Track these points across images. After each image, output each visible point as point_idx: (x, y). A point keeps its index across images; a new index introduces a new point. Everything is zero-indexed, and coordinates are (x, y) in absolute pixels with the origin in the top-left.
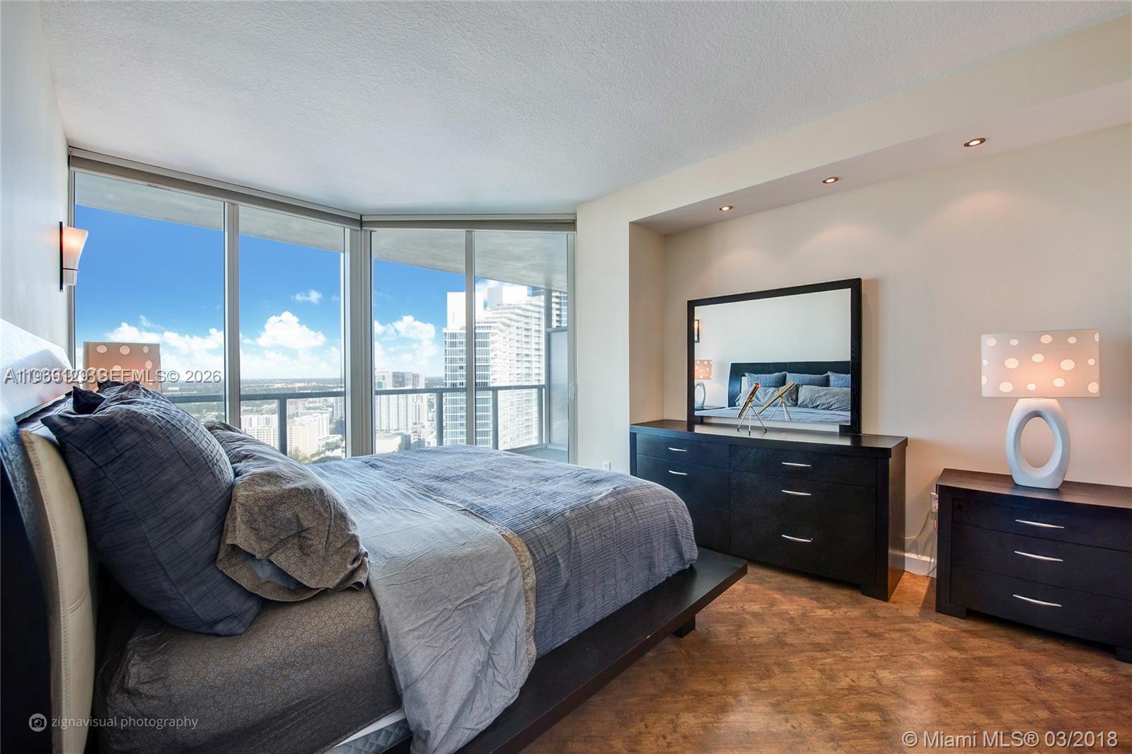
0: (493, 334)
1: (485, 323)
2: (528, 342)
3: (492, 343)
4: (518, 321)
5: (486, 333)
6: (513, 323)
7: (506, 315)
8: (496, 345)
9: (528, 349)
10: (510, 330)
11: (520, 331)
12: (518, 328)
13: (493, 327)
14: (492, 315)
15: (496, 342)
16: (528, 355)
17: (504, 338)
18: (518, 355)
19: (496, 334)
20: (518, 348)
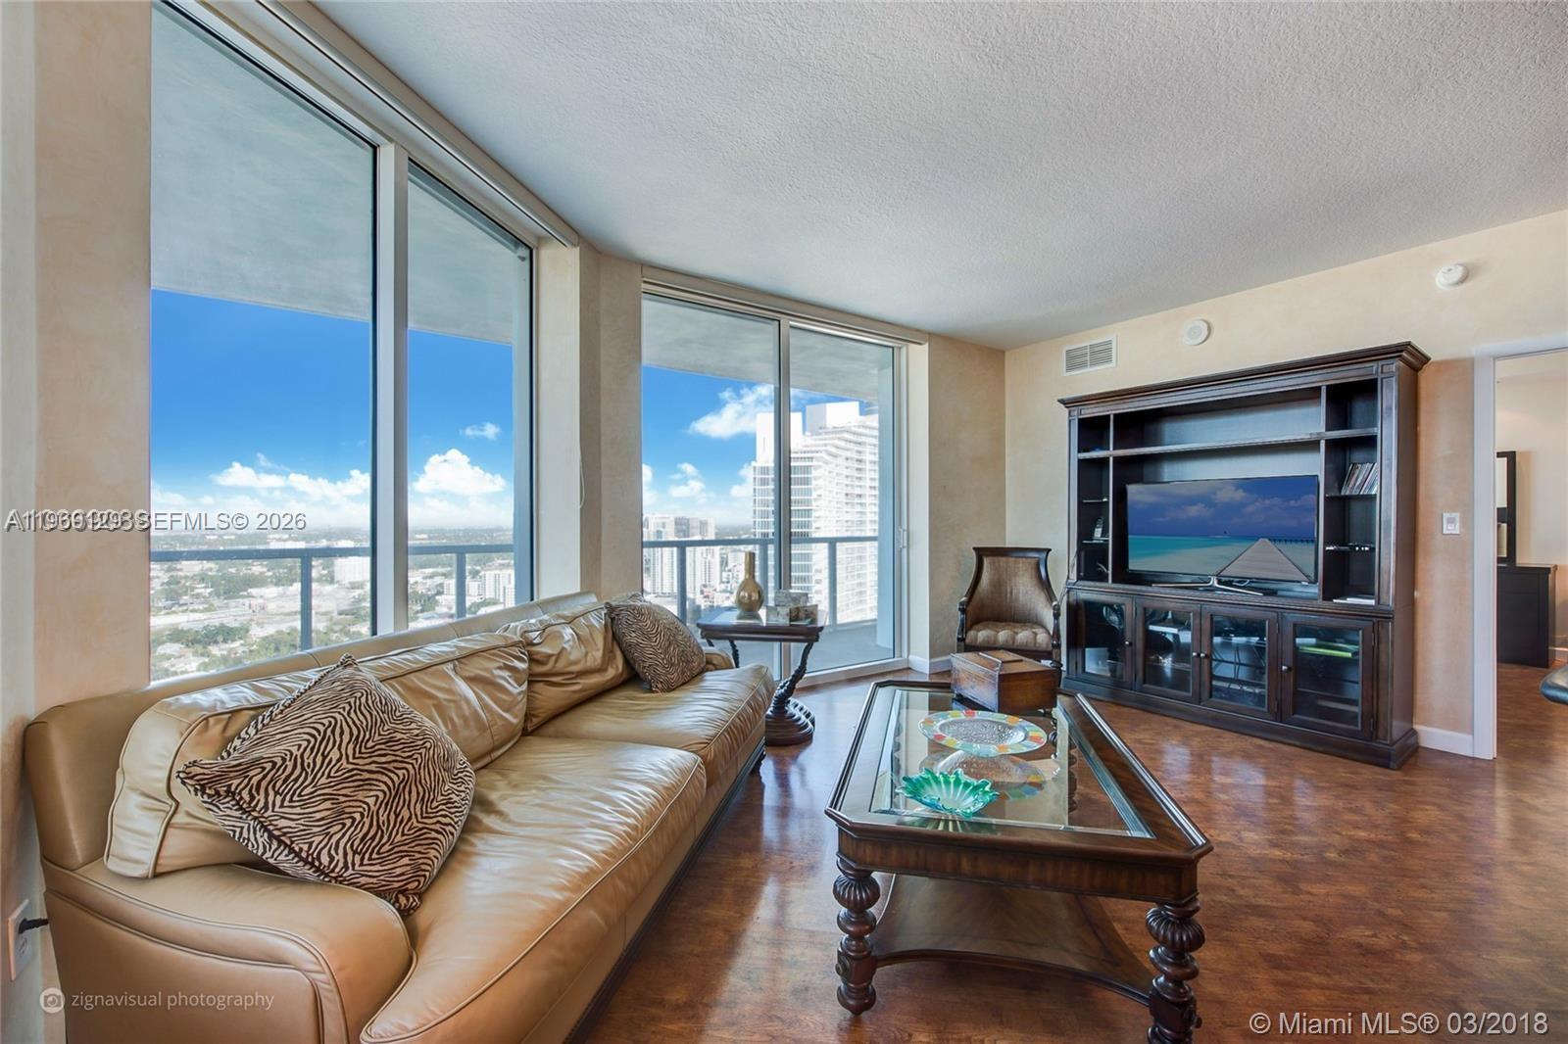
0: (817, 468)
1: (805, 452)
2: (860, 478)
3: (816, 478)
4: (847, 450)
5: (808, 467)
6: (839, 452)
7: (830, 442)
8: (820, 482)
9: (861, 486)
10: (839, 461)
11: (849, 463)
12: (847, 459)
13: (816, 458)
14: (814, 443)
15: (820, 477)
16: (860, 496)
17: (830, 472)
18: (847, 495)
19: (820, 467)
20: (847, 485)
